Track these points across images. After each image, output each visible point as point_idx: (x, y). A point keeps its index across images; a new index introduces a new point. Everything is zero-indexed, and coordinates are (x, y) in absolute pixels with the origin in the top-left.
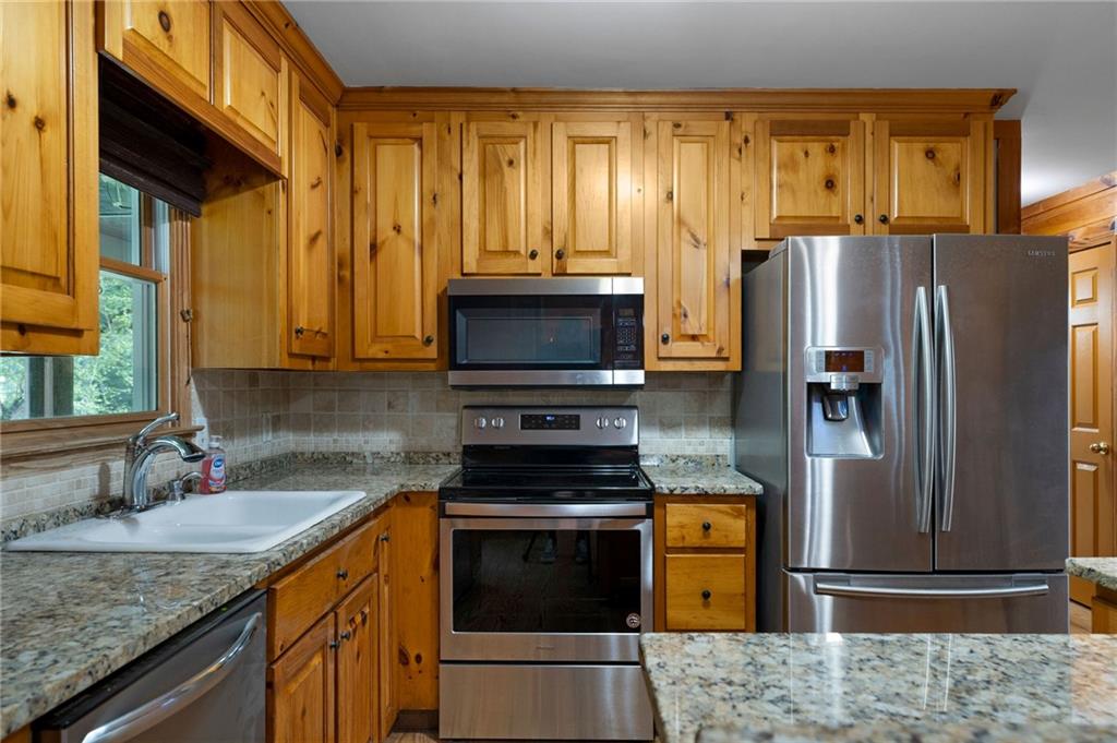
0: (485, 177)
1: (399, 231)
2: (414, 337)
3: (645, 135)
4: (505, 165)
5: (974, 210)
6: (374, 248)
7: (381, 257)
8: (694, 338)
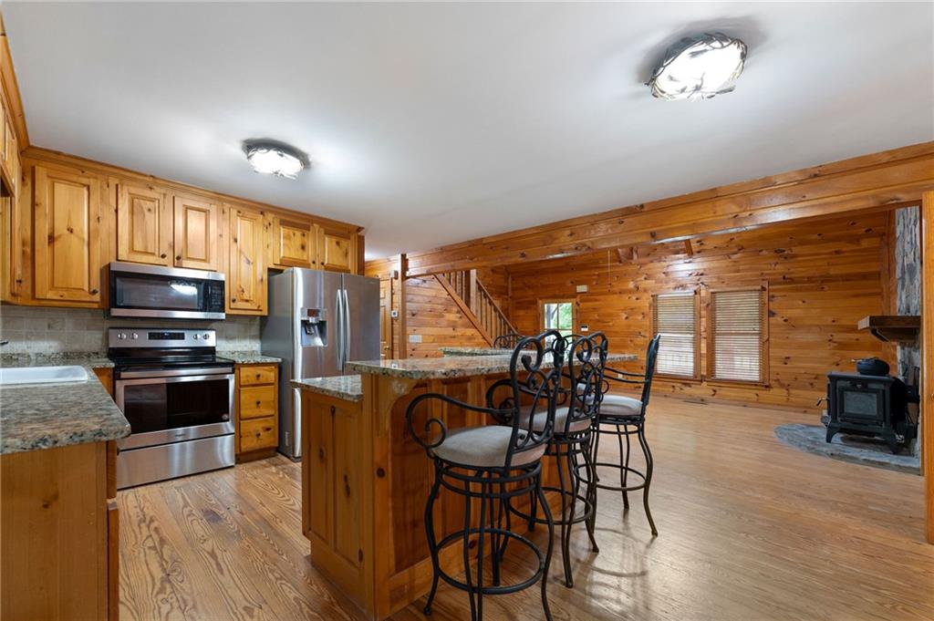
0: (133, 214)
1: (71, 232)
2: (83, 290)
3: (223, 212)
4: (146, 211)
5: (351, 264)
6: (52, 239)
7: (58, 245)
8: (247, 301)
